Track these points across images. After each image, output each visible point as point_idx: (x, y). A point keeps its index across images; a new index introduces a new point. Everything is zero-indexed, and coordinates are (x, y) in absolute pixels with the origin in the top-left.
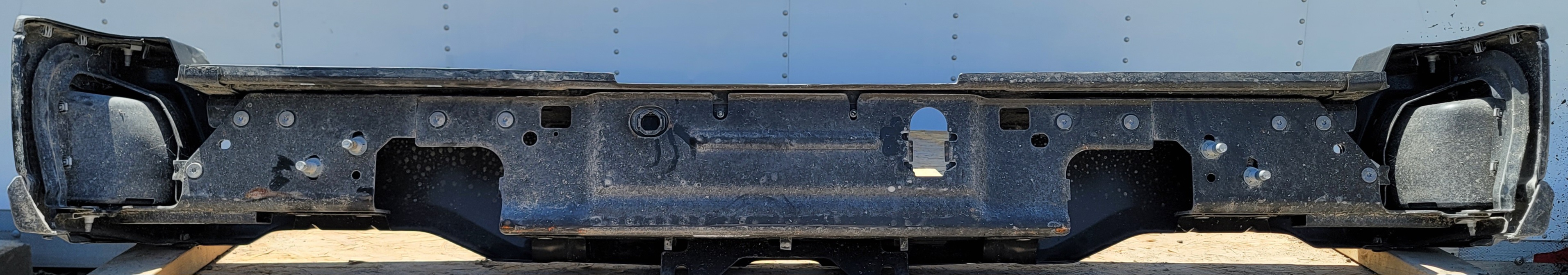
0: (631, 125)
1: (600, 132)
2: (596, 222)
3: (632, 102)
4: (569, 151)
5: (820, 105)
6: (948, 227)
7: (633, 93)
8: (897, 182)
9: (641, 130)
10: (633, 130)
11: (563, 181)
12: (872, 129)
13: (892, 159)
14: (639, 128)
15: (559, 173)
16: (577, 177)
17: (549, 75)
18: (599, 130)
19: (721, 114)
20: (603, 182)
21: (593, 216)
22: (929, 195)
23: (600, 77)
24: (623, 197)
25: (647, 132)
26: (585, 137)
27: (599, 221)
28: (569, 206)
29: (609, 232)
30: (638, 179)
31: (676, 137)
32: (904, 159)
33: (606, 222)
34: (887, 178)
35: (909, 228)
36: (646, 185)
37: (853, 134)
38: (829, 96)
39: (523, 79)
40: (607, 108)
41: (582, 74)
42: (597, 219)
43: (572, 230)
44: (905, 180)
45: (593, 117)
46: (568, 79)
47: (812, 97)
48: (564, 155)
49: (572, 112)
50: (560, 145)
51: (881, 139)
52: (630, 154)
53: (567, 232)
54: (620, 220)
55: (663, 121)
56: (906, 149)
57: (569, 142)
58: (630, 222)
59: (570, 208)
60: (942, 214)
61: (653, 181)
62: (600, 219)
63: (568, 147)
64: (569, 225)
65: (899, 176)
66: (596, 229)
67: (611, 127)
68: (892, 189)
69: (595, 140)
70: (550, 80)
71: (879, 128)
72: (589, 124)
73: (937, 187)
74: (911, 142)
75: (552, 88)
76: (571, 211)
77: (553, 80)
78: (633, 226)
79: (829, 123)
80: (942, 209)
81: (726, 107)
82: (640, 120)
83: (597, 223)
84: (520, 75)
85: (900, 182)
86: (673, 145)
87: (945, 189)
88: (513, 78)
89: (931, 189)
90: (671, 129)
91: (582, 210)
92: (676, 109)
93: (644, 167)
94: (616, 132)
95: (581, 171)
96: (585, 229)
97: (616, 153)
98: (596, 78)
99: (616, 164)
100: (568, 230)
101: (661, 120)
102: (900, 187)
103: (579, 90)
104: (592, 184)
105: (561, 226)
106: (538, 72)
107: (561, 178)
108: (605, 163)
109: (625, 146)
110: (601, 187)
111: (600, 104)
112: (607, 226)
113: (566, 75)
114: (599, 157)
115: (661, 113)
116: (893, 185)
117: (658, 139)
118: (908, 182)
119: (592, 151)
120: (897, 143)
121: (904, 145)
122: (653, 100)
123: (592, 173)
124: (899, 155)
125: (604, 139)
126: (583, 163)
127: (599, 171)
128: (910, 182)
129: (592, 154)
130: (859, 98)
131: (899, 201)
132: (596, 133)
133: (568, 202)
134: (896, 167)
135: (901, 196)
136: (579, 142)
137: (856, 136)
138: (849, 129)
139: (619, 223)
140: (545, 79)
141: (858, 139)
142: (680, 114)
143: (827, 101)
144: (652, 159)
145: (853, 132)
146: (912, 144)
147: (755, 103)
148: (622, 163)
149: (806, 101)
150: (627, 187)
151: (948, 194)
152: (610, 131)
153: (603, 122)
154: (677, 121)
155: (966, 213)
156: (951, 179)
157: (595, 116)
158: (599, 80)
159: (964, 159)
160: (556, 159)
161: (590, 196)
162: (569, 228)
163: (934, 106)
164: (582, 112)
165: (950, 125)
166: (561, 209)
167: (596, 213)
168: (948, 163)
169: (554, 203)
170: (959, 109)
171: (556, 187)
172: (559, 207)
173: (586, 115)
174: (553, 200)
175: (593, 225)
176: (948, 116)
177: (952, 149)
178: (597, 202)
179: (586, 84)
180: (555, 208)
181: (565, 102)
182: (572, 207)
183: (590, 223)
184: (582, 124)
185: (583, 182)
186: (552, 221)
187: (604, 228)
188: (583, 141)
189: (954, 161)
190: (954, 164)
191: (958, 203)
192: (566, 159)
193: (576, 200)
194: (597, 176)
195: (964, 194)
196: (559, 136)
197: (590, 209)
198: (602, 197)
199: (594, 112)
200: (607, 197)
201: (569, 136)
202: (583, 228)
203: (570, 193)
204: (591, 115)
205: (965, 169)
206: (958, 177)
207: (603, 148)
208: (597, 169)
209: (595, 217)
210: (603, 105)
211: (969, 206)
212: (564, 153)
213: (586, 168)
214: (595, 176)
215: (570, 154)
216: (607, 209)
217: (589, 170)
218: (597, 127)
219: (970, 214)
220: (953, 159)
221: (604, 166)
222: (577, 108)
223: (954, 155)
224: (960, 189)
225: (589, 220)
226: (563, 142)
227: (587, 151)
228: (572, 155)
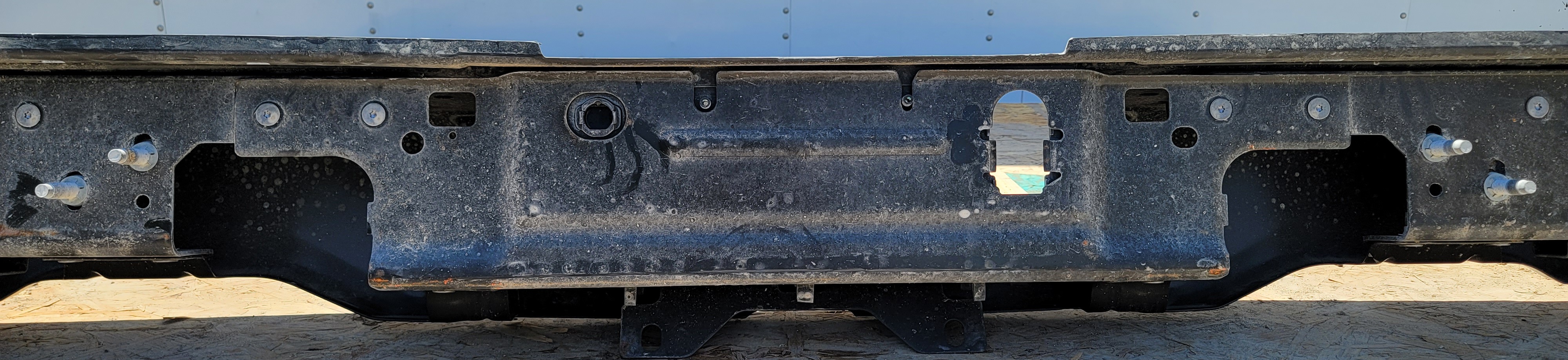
0: (568, 121)
1: (520, 132)
2: (517, 270)
3: (569, 86)
4: (474, 161)
5: (857, 88)
6: (1049, 269)
7: (569, 72)
8: (973, 204)
9: (585, 129)
10: (572, 129)
11: (466, 207)
12: (936, 124)
13: (965, 169)
14: (580, 126)
15: (460, 196)
16: (487, 202)
17: (436, 45)
18: (519, 129)
19: (706, 104)
20: (527, 209)
21: (512, 261)
22: (1021, 222)
23: (516, 47)
24: (558, 231)
25: (592, 132)
26: (498, 140)
27: (522, 268)
28: (477, 246)
29: (537, 285)
30: (580, 203)
31: (638, 139)
32: (984, 168)
33: (532, 270)
34: (958, 197)
35: (991, 272)
36: (593, 212)
37: (907, 132)
38: (870, 74)
39: (395, 51)
40: (530, 95)
41: (488, 44)
42: (520, 265)
43: (480, 283)
44: (985, 201)
45: (510, 110)
46: (465, 51)
47: (844, 76)
48: (465, 168)
49: (477, 102)
50: (459, 153)
51: (948, 138)
52: (567, 166)
53: (473, 286)
54: (555, 267)
55: (617, 114)
56: (986, 153)
57: (473, 147)
58: (569, 269)
59: (477, 248)
60: (1039, 250)
61: (604, 206)
62: (524, 266)
63: (472, 155)
64: (475, 275)
65: (976, 195)
66: (518, 280)
67: (537, 126)
68: (965, 214)
69: (512, 145)
70: (437, 53)
71: (945, 123)
72: (504, 120)
73: (1032, 210)
74: (994, 143)
75: (441, 66)
76: (479, 254)
77: (443, 53)
78: (574, 275)
79: (870, 115)
80: (1040, 243)
81: (713, 92)
82: (581, 114)
83: (518, 271)
84: (391, 45)
85: (978, 204)
86: (633, 151)
87: (1045, 213)
88: (379, 51)
89: (1024, 214)
90: (629, 127)
91: (495, 251)
92: (637, 97)
93: (590, 185)
94: (545, 132)
95: (492, 192)
96: (501, 281)
97: (546, 164)
98: (510, 50)
99: (546, 181)
100: (475, 283)
101: (614, 114)
102: (977, 211)
103: (487, 68)
104: (510, 211)
105: (463, 277)
106: (419, 41)
107: (462, 203)
108: (530, 181)
109: (560, 154)
110: (524, 217)
111: (520, 90)
112: (534, 276)
113: (462, 46)
114: (520, 170)
115: (615, 102)
116: (967, 208)
117: (610, 143)
118: (989, 202)
119: (509, 162)
120: (973, 144)
121: (983, 147)
122: (601, 82)
123: (510, 195)
124: (977, 163)
125: (526, 143)
126: (496, 179)
127: (520, 193)
128: (993, 203)
129: (509, 166)
130: (916, 78)
131: (975, 232)
132: (514, 134)
133: (474, 240)
134: (971, 181)
135: (979, 225)
136: (488, 147)
137: (911, 134)
138: (901, 124)
139: (553, 271)
140: (430, 51)
141: (914, 139)
142: (643, 104)
143: (867, 82)
144: (602, 174)
145: (908, 129)
146: (995, 146)
147: (758, 86)
148: (555, 180)
149: (836, 83)
150: (564, 217)
151: (1049, 220)
152: (535, 131)
153: (525, 117)
154: (638, 114)
155: (1076, 248)
156: (1053, 197)
157: (512, 109)
158: (515, 53)
159: (1074, 167)
160: (454, 174)
161: (507, 231)
162: (475, 280)
163: (1028, 87)
164: (493, 102)
165: (1052, 115)
166: (463, 250)
167: (518, 256)
168: (1048, 173)
169: (452, 241)
170: (1067, 93)
171: (454, 216)
172: (461, 247)
173: (498, 106)
174: (451, 237)
175: (512, 274)
176: (1049, 102)
177: (1055, 151)
178: (519, 240)
179: (495, 58)
180: (454, 249)
181: (466, 86)
182: (481, 248)
183: (508, 272)
184: (493, 120)
185: (496, 208)
186: (449, 270)
187: (530, 278)
188: (494, 146)
189: (1059, 170)
190: (1058, 175)
191: (1064, 234)
192: (470, 174)
193: (486, 237)
194: (517, 199)
195: (1073, 220)
196: (458, 139)
197: (508, 250)
198: (525, 231)
199: (511, 102)
200: (534, 231)
201: (473, 139)
202: (498, 280)
203: (477, 225)
204: (505, 107)
205: (1075, 183)
206: (1064, 194)
207: (526, 157)
208: (518, 189)
209: (516, 263)
210: (524, 92)
211: (1079, 237)
212: (466, 165)
213: (500, 187)
214: (514, 200)
215: (475, 166)
216: (535, 251)
217: (506, 190)
218: (516, 125)
219: (1081, 249)
220: (1057, 167)
221: (527, 185)
222: (483, 93)
223: (1058, 161)
224: (1068, 213)
225: (506, 266)
226: (463, 148)
227: (502, 161)
228: (478, 168)
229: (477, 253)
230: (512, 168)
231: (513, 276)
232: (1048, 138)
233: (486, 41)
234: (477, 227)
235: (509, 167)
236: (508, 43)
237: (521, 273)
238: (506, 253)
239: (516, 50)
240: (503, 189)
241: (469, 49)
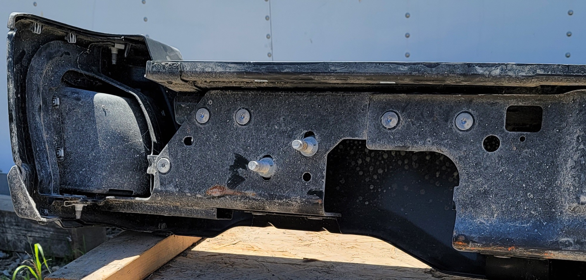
1: (578, 137)
2: (566, 245)
4: (538, 159)
11: (528, 194)
15: (524, 185)
16: (545, 191)
17: (518, 67)
18: (577, 135)
20: (578, 198)
21: (562, 237)
23: (584, 70)
26: (558, 144)
27: (570, 244)
28: (534, 224)
33: (578, 246)
39: (488, 73)
41: (560, 67)
42: (568, 241)
43: (536, 252)
46: (542, 73)
48: (530, 164)
49: (544, 113)
50: (526, 152)
53: (530, 254)
57: (538, 148)
59: (535, 226)
62: (572, 242)
63: (536, 154)
64: (533, 246)
66: (566, 253)
69: (570, 148)
70: (520, 74)
72: (564, 128)
75: (522, 85)
76: (536, 230)
77: (524, 74)
83: (567, 246)
84: (485, 68)
88: (476, 73)
91: (549, 229)
95: (550, 184)
96: (552, 252)
98: (578, 72)
100: (531, 252)
103: (553, 87)
104: (563, 199)
105: (523, 246)
106: (506, 65)
107: (526, 191)
108: (582, 176)
110: (575, 205)
111: (581, 104)
112: (579, 251)
113: (540, 69)
114: (574, 168)
119: (566, 161)
123: (564, 186)
125: (582, 146)
126: (554, 174)
127: (574, 186)
132: (572, 139)
133: (533, 219)
136: (550, 149)
140: (515, 73)
153: (583, 126)
157: (572, 119)
158: (581, 74)
160: (522, 169)
161: (559, 214)
162: (532, 250)
164: (556, 114)
166: (524, 226)
167: (568, 234)
169: (515, 219)
171: (519, 200)
172: (522, 224)
173: (561, 117)
174: (515, 216)
175: (561, 248)
178: (569, 222)
179: (565, 78)
180: (517, 225)
181: (536, 101)
182: (537, 225)
183: (559, 246)
184: (555, 128)
185: (552, 196)
186: (513, 240)
187: (576, 252)
188: (554, 148)
192: (533, 169)
193: (542, 218)
194: (570, 190)
196: (526, 142)
197: (560, 229)
198: (575, 215)
199: (571, 114)
200: (582, 216)
201: (538, 142)
202: (550, 251)
203: (536, 208)
204: (566, 117)
207: (581, 157)
208: (572, 182)
209: (566, 239)
210: (584, 106)
212: (531, 162)
213: (556, 180)
214: (568, 191)
215: (538, 163)
216: (581, 231)
217: (561, 183)
218: (575, 132)
221: (580, 179)
222: (549, 107)
225: (558, 241)
226: (530, 148)
227: (560, 159)
228: (541, 165)
229: (534, 229)
230: (568, 166)
231: (563, 249)
233: (559, 65)
234: (535, 210)
235: (566, 165)
236: (577, 66)
237: (569, 248)
238: (558, 232)
239: (583, 72)
240: (559, 182)
241: (545, 71)
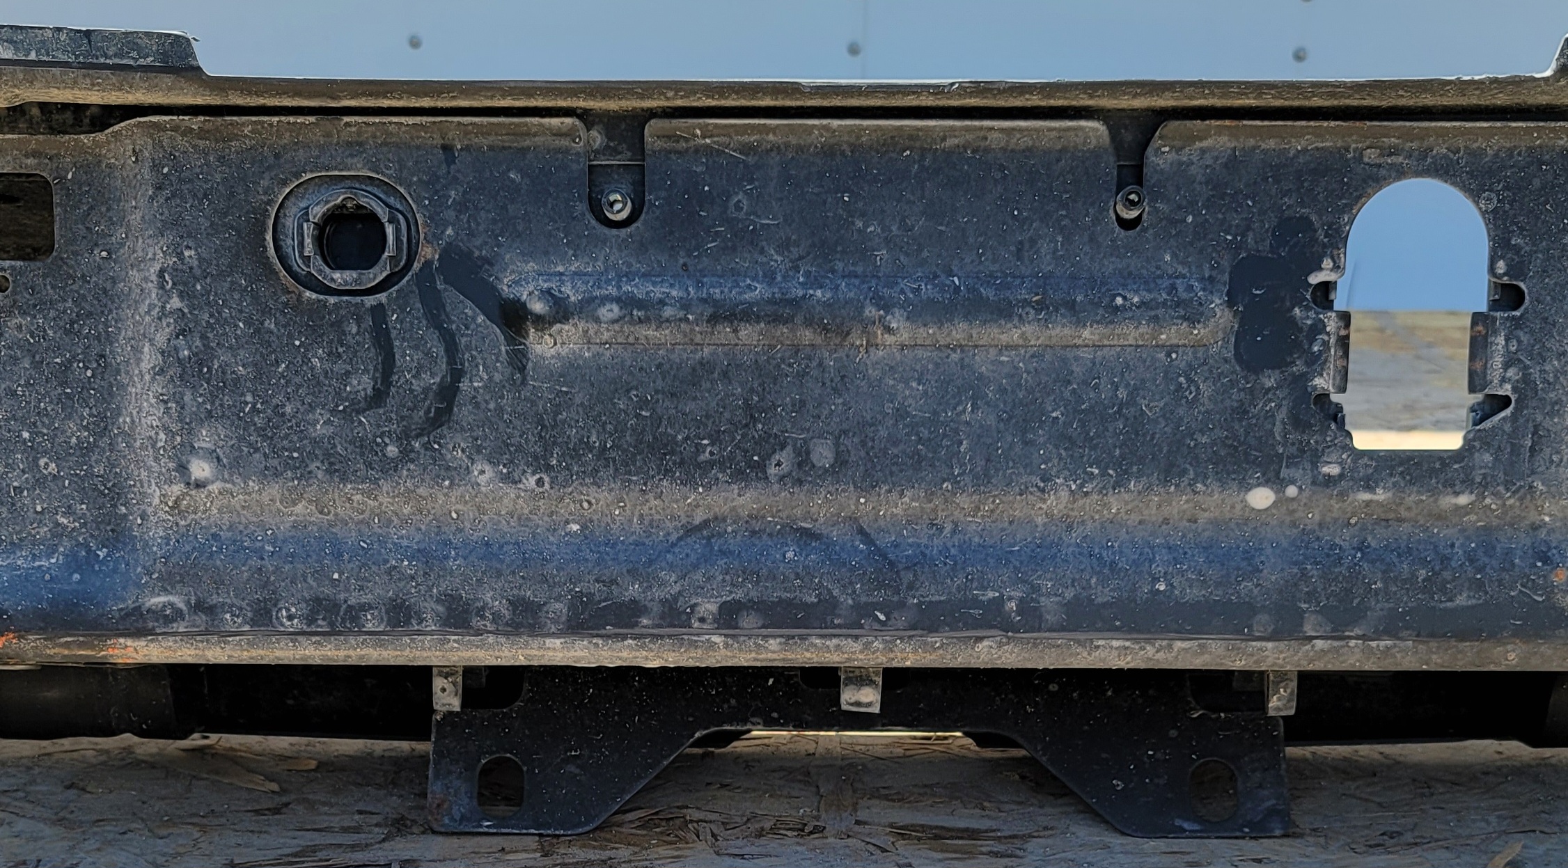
0: (277, 248)
1: (161, 274)
2: (168, 617)
3: (277, 156)
4: (58, 349)
5: (1002, 168)
6: (1463, 640)
7: (275, 119)
8: (1284, 473)
9: (318, 268)
10: (288, 269)
11: (42, 462)
12: (1200, 267)
13: (1270, 383)
14: (307, 260)
15: (26, 435)
16: (90, 449)
18: (157, 267)
19: (620, 211)
20: (183, 468)
21: (153, 594)
22: (1401, 520)
23: (138, 48)
24: (261, 524)
25: (337, 275)
26: (109, 295)
27: (178, 615)
28: (71, 556)
29: (217, 654)
30: (312, 456)
31: (451, 296)
32: (1319, 382)
33: (200, 620)
34: (1246, 454)
35: (1319, 644)
36: (344, 479)
37: (1124, 286)
38: (1037, 130)
40: (180, 180)
41: (63, 37)
42: (172, 604)
43: (82, 645)
44: (1315, 465)
45: (135, 218)
47: (969, 137)
48: (37, 365)
49: (56, 199)
50: (19, 327)
51: (1231, 303)
52: (277, 363)
53: (66, 652)
54: (256, 612)
55: (397, 231)
56: (1325, 344)
57: (52, 314)
58: (290, 618)
59: (73, 562)
60: (1443, 590)
61: (369, 466)
62: (182, 606)
63: (50, 332)
64: (69, 626)
65: (1293, 450)
66: (170, 641)
67: (201, 259)
68: (1261, 498)
69: (144, 308)
71: (1225, 263)
72: (122, 245)
73: (1434, 492)
74: (1345, 318)
76: (76, 577)
78: (303, 633)
79: (1033, 242)
80: (1447, 575)
81: (637, 177)
82: (308, 229)
83: (168, 620)
85: (1297, 473)
86: (439, 327)
87: (1463, 500)
89: (1411, 499)
90: (428, 264)
91: (115, 570)
92: (446, 187)
93: (334, 412)
94: (221, 275)
95: (103, 425)
96: (129, 642)
97: (225, 357)
98: (120, 55)
99: (228, 400)
100: (67, 645)
101: (389, 230)
102: (1292, 491)
103: (74, 110)
104: (144, 474)
105: (42, 630)
107: (33, 452)
108: (188, 397)
109: (257, 331)
110: (177, 489)
111: (156, 167)
112: (206, 632)
114: (163, 370)
115: (391, 201)
116: (1267, 483)
117: (381, 305)
118: (1326, 469)
119: (137, 350)
120: (1292, 320)
121: (1319, 328)
122: (354, 147)
123: (143, 432)
124: (1299, 367)
125: (175, 303)
126: (111, 394)
127: (166, 429)
128: (1334, 470)
129: (139, 361)
130: (1156, 142)
131: (1285, 544)
132: (146, 279)
133: (66, 543)
134: (1282, 415)
135: (1294, 524)
136: (90, 315)
137: (1136, 292)
138: (1111, 265)
139: (253, 622)
141: (1143, 304)
142: (461, 207)
143: (1029, 151)
144: (362, 384)
145: (1128, 278)
146: (1347, 325)
147: (751, 160)
148: (249, 398)
149: (948, 153)
150: (274, 490)
151: (1473, 517)
152: (197, 272)
153: (170, 237)
154: (449, 231)
155: (1535, 588)
156: (1488, 458)
157: (138, 215)
158: (131, 62)
159: (1545, 381)
160: (11, 379)
161: (139, 521)
162: (69, 639)
163: (1443, 170)
164: (94, 200)
165: (1500, 246)
166: (40, 566)
167: (167, 582)
168: (1479, 397)
169: (12, 543)
170: (1543, 188)
171: (16, 484)
172: (34, 560)
173: (108, 210)
174: (11, 534)
175: (154, 628)
176: (1495, 211)
177: (1501, 340)
178: (168, 544)
179: (84, 76)
180: (19, 563)
181: (27, 156)
182: (80, 562)
183: (145, 622)
184: (96, 245)
185: (114, 466)
186: (6, 613)
187: (198, 638)
188: (102, 312)
189: (1506, 390)
190: (1505, 402)
191: (1508, 553)
192: (47, 382)
193: (92, 536)
194: (160, 444)
195: (1533, 517)
196: (14, 293)
197: (144, 567)
198: (183, 523)
199: (135, 198)
200: (204, 523)
201: (51, 291)
202: (122, 640)
203: (69, 507)
204: (124, 211)
205: (1547, 423)
206: (1515, 450)
207: (177, 337)
208: (160, 419)
209: (162, 599)
210: (166, 170)
211: (1546, 560)
212: (37, 357)
213: (119, 414)
214: (153, 447)
215: (58, 360)
216: (206, 571)
217: (133, 421)
218: (150, 256)
219: (1550, 590)
220: (1503, 380)
221: (182, 408)
222: (70, 176)
223: (1507, 366)
224: (1521, 499)
225: (140, 607)
226: (29, 314)
227: (121, 350)
228: (66, 366)
229: (71, 574)
230: (145, 365)
231: (158, 631)
232: (1483, 308)
233: (59, 30)
234: (69, 511)
235: (138, 365)
236: (113, 34)
237: (175, 625)
238: (139, 577)
239: (134, 54)
240: (128, 420)
241: (17, 49)
